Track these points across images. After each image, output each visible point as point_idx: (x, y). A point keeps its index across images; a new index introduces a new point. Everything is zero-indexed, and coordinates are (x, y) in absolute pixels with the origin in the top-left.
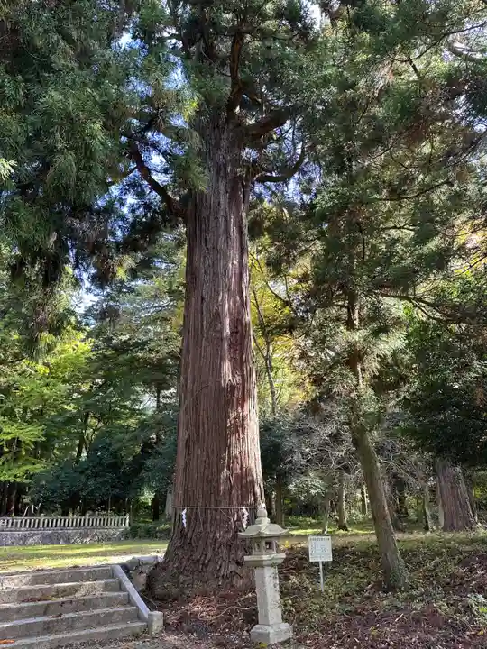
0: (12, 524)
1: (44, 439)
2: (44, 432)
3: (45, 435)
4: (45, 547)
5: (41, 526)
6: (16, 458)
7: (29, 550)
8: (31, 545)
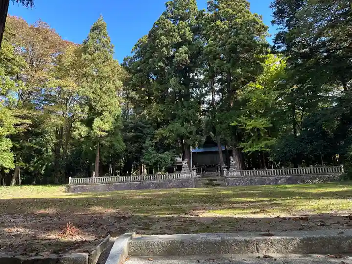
0: (266, 173)
1: (271, 125)
2: (270, 122)
3: (271, 123)
4: (290, 186)
5: (284, 174)
6: (259, 138)
7: (280, 188)
8: (281, 184)
